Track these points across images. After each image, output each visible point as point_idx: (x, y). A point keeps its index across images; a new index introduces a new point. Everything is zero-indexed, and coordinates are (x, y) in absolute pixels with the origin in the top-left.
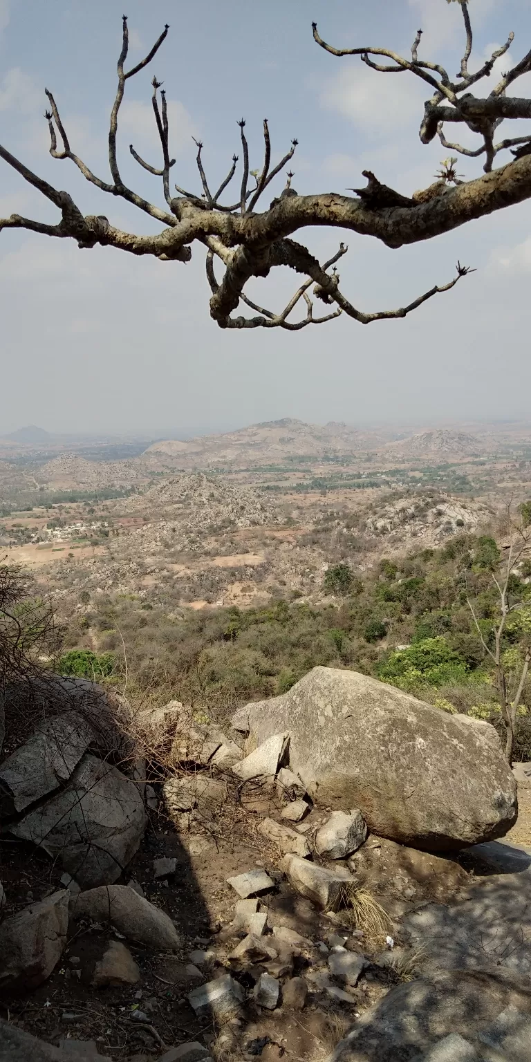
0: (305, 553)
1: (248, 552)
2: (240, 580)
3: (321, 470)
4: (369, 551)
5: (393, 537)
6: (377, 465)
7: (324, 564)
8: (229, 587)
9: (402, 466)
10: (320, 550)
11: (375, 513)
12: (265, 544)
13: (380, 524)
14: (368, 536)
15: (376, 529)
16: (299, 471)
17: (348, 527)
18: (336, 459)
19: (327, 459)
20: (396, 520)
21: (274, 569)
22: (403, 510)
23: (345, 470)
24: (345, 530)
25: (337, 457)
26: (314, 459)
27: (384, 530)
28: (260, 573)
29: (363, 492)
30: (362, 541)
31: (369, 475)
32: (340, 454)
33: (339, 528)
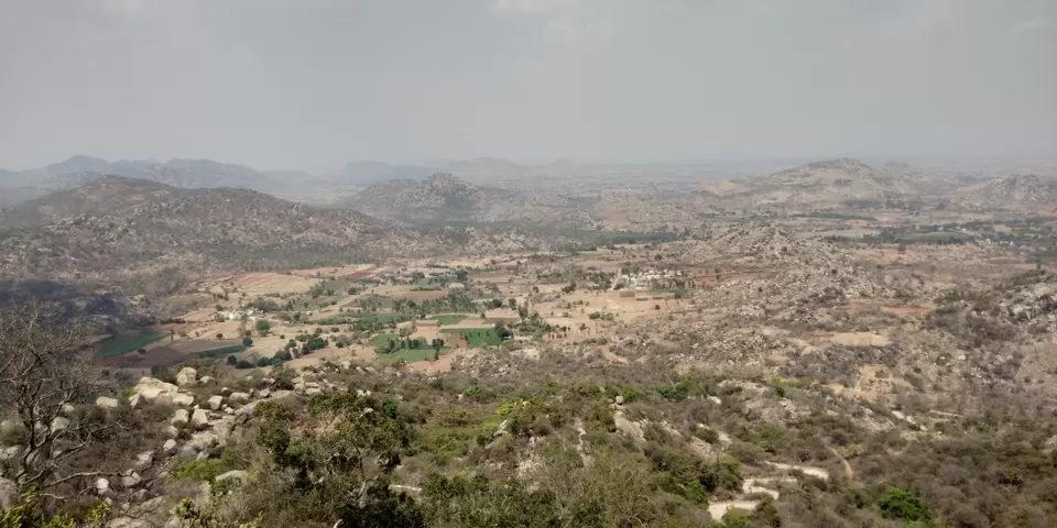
0: (934, 336)
1: (867, 330)
2: (870, 363)
3: (887, 219)
4: (1005, 339)
5: (1034, 326)
6: (953, 214)
7: (960, 352)
8: (861, 370)
9: (983, 218)
10: (950, 335)
11: (1010, 297)
12: (885, 322)
13: (1017, 309)
14: (1003, 322)
15: (1012, 314)
16: (860, 218)
17: (977, 310)
18: (900, 205)
19: (890, 205)
20: (1037, 307)
21: (903, 353)
22: (1045, 297)
23: (916, 219)
24: (974, 313)
25: (903, 203)
26: (875, 204)
27: (1022, 317)
28: (889, 357)
29: (948, 251)
30: (996, 327)
31: (946, 228)
32: (905, 200)
33: (969, 309)
